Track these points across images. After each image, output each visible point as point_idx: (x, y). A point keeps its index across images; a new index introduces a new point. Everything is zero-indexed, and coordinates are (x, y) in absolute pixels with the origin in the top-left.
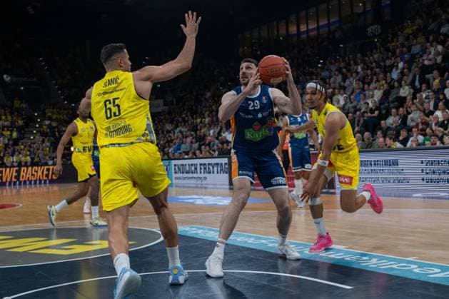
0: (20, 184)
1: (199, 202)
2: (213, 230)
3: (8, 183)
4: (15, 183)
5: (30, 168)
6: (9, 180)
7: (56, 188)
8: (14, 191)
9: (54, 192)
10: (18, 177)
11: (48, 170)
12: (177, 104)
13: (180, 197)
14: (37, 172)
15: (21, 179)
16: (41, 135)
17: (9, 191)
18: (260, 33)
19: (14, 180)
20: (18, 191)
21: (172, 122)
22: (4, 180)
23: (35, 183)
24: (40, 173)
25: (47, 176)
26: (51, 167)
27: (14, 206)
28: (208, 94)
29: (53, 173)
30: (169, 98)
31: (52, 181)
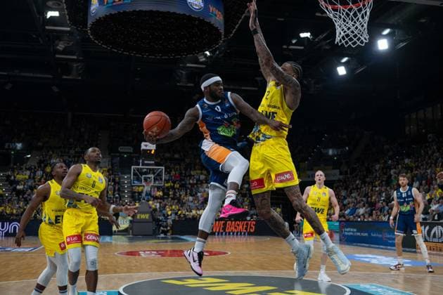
0: (226, 234)
1: (374, 261)
2: (391, 290)
3: (216, 234)
4: (222, 234)
5: (233, 222)
6: (218, 230)
7: (252, 239)
8: (221, 239)
9: (251, 243)
10: (224, 229)
11: (247, 224)
12: (351, 174)
13: (357, 255)
14: (238, 225)
15: (227, 231)
16: (242, 196)
17: (217, 239)
18: (425, 115)
19: (221, 231)
20: (224, 241)
21: (346, 189)
22: (214, 231)
23: (237, 234)
24: (241, 227)
25: (246, 229)
26: (249, 222)
27: (225, 253)
28: (377, 167)
29: (251, 227)
30: (344, 168)
31: (250, 234)
